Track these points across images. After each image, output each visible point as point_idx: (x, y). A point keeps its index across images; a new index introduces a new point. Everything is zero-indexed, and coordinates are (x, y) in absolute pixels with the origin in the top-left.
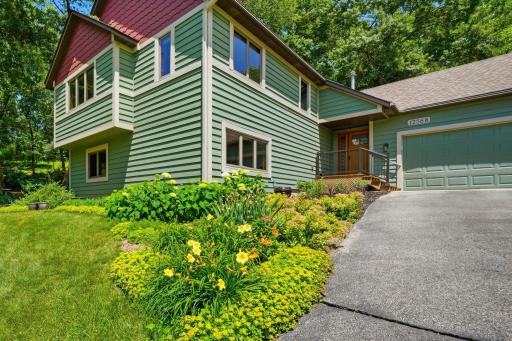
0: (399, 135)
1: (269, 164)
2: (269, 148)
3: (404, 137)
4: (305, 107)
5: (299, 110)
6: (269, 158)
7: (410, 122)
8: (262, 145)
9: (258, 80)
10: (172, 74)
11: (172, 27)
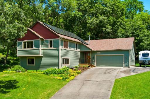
0: (96, 55)
1: (70, 63)
2: (70, 60)
3: (97, 56)
4: (77, 49)
5: (76, 50)
6: (70, 62)
7: (97, 53)
8: (68, 59)
9: (67, 48)
10: (53, 48)
11: (53, 40)
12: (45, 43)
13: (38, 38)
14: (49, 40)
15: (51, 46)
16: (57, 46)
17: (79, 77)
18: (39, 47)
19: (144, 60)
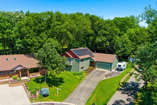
0: (97, 63)
5: (87, 61)
9: (83, 62)
10: (77, 62)
11: (77, 59)
12: (73, 60)
13: (71, 57)
14: (75, 59)
15: (76, 61)
16: (79, 62)
17: (87, 77)
18: (71, 61)
19: (119, 68)
